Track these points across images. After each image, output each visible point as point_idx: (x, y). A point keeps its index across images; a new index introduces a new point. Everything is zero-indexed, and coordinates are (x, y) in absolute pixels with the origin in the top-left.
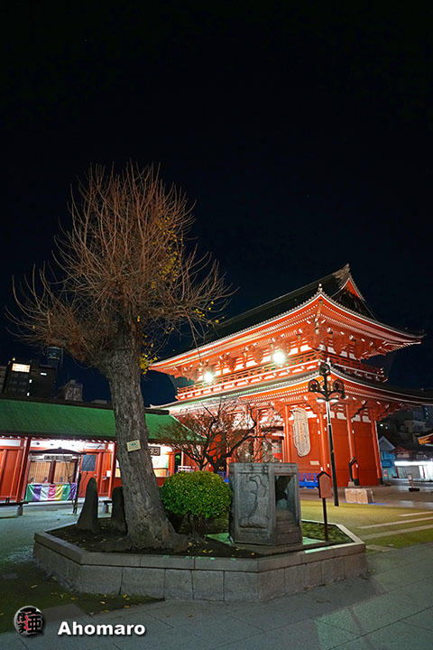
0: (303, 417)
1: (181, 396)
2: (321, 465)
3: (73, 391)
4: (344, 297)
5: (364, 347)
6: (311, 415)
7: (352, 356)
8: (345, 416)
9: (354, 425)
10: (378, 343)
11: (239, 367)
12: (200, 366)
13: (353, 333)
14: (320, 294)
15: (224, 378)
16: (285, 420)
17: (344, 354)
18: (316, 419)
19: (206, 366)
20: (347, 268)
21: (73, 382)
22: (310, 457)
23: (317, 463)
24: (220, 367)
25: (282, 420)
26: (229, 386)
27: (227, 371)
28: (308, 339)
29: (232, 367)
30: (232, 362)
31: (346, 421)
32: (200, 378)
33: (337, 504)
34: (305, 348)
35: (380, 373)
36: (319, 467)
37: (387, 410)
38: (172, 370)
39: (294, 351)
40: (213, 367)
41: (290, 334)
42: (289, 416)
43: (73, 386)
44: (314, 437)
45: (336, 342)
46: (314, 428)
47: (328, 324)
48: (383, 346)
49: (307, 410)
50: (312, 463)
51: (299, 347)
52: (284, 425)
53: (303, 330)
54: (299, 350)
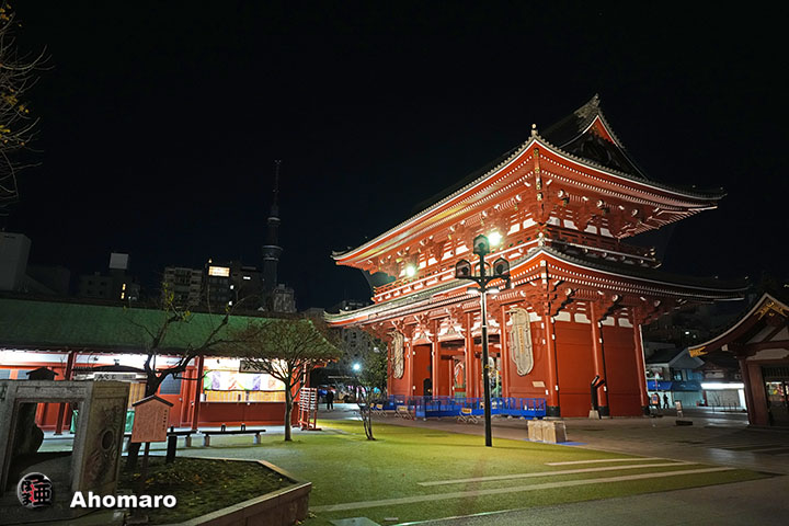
0: (524, 320)
1: (379, 297)
2: (547, 387)
3: (284, 298)
4: (588, 145)
5: (625, 218)
6: (535, 317)
7: (605, 232)
8: (589, 318)
9: (602, 331)
10: (645, 211)
11: (447, 255)
12: (398, 257)
13: (603, 198)
14: (534, 140)
15: (428, 271)
16: (501, 325)
17: (591, 229)
18: (540, 322)
19: (407, 256)
20: (595, 101)
21: (282, 286)
22: (533, 375)
23: (542, 384)
24: (425, 256)
25: (498, 325)
26: (433, 282)
27: (433, 261)
28: (531, 210)
29: (439, 257)
30: (438, 249)
31: (590, 325)
32: (403, 273)
33: (489, 443)
34: (529, 223)
35: (649, 256)
36: (544, 389)
37: (657, 309)
38: (365, 264)
39: (515, 228)
40: (415, 259)
41: (506, 205)
42: (508, 320)
43: (283, 292)
44: (539, 348)
45: (577, 212)
46: (538, 335)
47: (556, 186)
48: (654, 215)
49: (529, 311)
50: (536, 384)
51: (521, 222)
52: (500, 332)
53: (523, 197)
54: (521, 226)
